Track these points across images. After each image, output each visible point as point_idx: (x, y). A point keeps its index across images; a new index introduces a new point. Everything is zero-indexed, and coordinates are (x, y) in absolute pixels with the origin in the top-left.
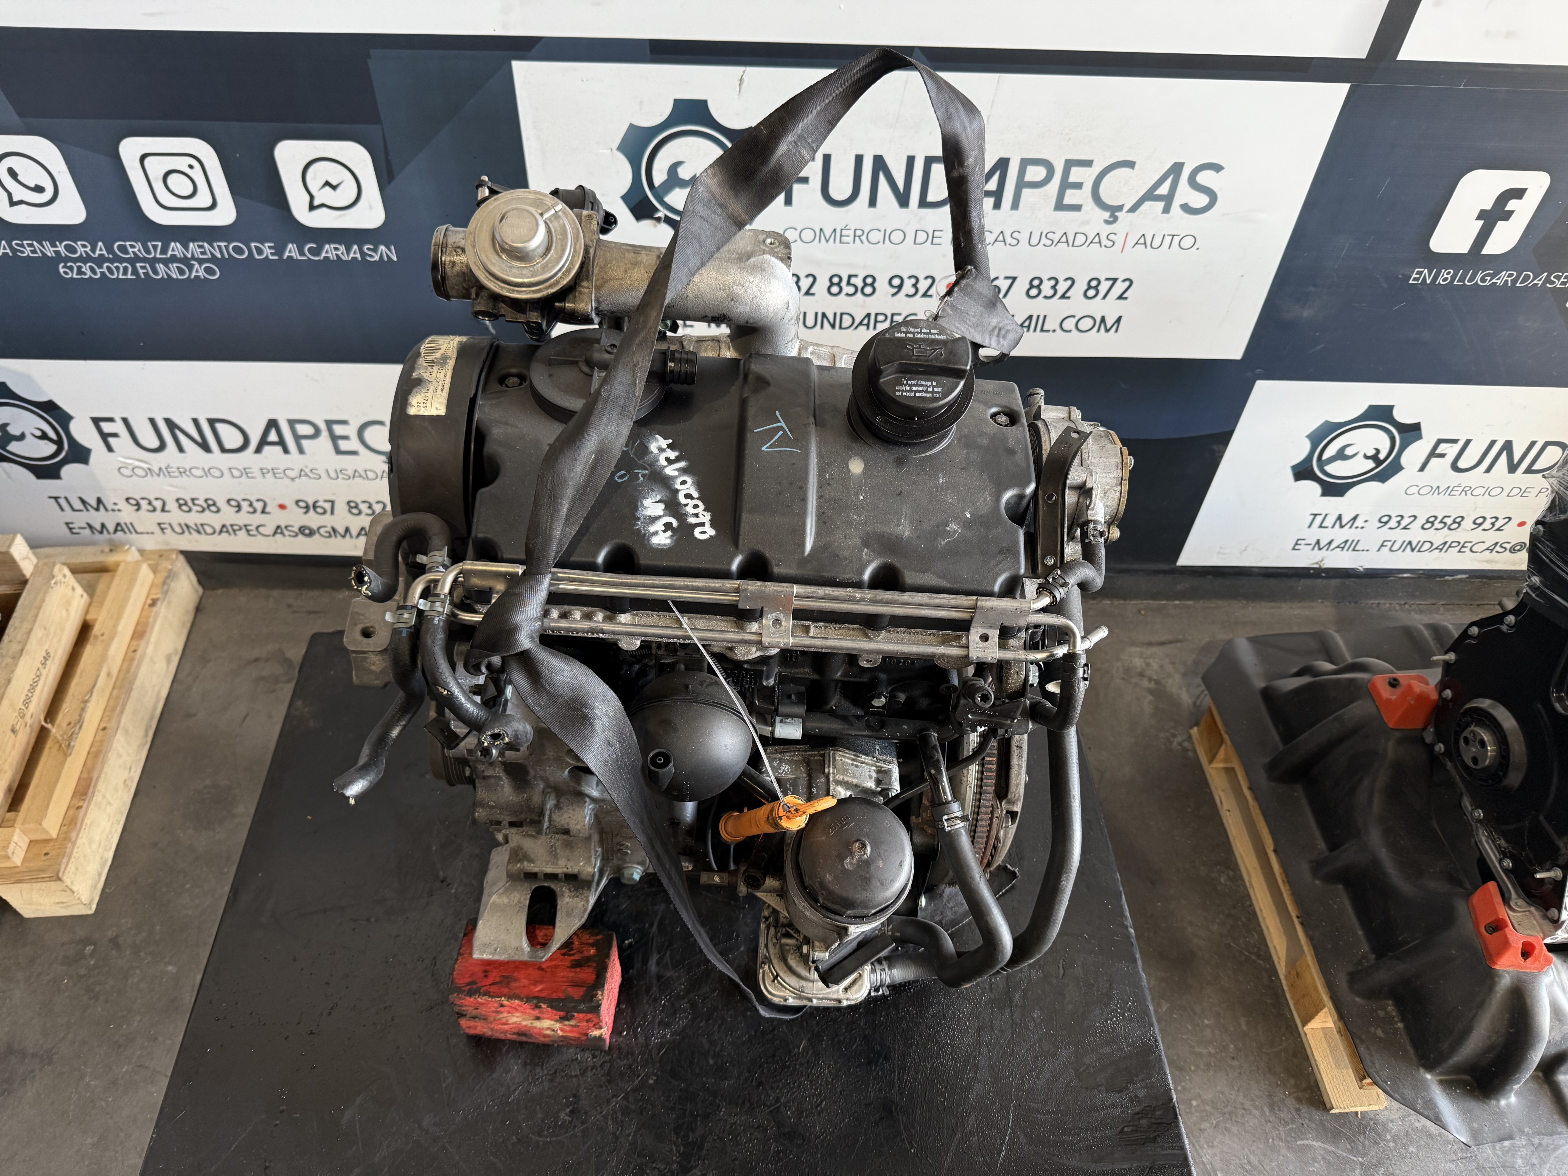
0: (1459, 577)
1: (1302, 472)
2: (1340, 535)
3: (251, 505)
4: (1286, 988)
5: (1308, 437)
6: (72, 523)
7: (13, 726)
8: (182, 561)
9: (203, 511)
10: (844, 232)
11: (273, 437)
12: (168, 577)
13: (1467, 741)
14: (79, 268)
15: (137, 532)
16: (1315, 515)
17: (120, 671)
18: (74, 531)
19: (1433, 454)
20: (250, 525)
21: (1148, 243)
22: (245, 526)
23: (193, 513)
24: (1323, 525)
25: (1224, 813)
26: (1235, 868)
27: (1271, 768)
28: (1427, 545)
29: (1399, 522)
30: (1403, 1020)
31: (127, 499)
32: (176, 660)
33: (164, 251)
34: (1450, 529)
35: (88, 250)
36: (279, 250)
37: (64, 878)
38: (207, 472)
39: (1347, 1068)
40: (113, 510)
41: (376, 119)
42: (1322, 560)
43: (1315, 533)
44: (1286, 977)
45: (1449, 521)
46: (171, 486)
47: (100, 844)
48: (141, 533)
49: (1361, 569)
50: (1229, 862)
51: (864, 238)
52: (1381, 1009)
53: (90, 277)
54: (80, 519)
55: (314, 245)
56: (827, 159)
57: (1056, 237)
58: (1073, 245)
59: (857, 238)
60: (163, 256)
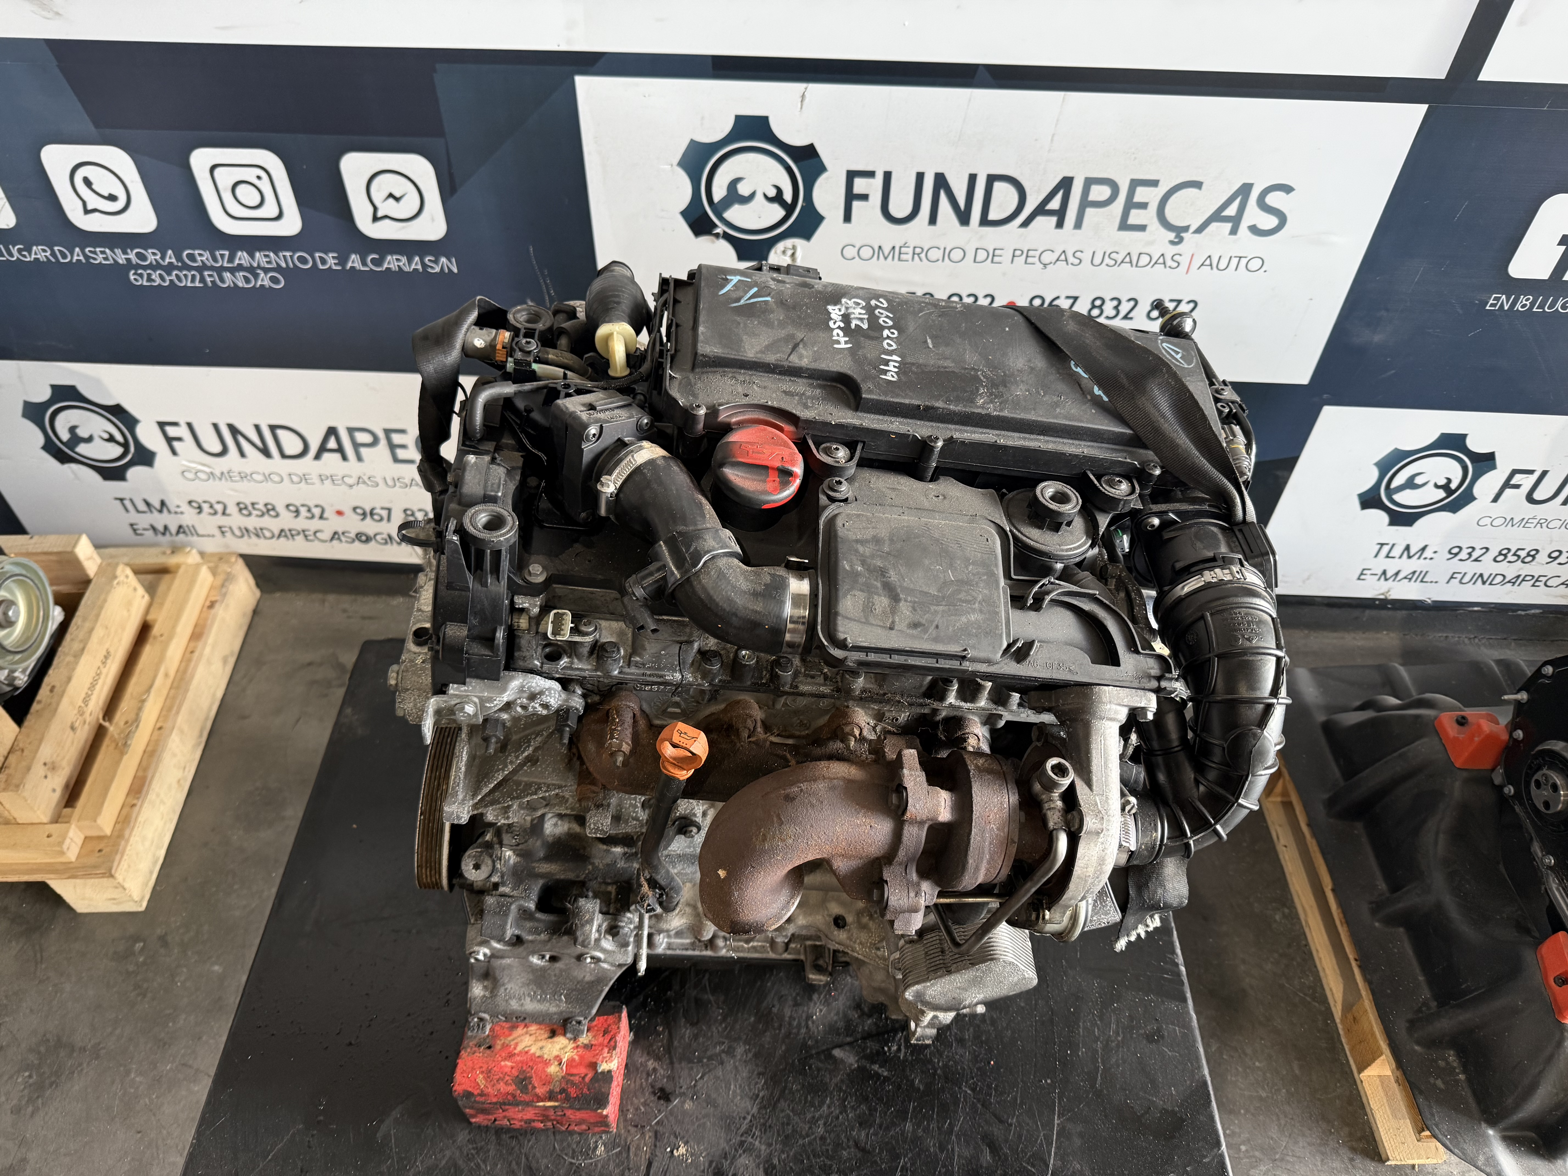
0: (1533, 611)
1: (1369, 500)
2: (1408, 566)
3: (309, 510)
4: (1341, 1032)
5: (1377, 464)
6: (136, 524)
7: (72, 723)
8: (240, 564)
9: (263, 515)
10: (903, 250)
11: (332, 444)
12: (226, 580)
13: (1538, 784)
14: (149, 275)
15: (198, 535)
16: (1382, 545)
17: (178, 671)
18: (138, 532)
19: (1507, 485)
20: (308, 530)
21: (1214, 265)
22: (304, 531)
23: (253, 518)
24: (1390, 555)
25: (1280, 848)
26: (1292, 906)
27: (1331, 803)
28: (1499, 579)
29: (1470, 554)
30: (1465, 1071)
31: (190, 502)
32: (232, 661)
33: (231, 259)
34: (1523, 562)
35: (158, 257)
36: (342, 260)
37: (117, 875)
38: (267, 478)
39: (1404, 1118)
40: (176, 513)
41: (440, 132)
42: (1389, 591)
43: (1382, 564)
44: (1341, 1020)
45: (1523, 554)
46: (232, 490)
47: (152, 842)
48: (203, 536)
49: (1429, 601)
50: (1285, 899)
51: (923, 256)
52: (1442, 1060)
53: (159, 285)
54: (144, 521)
55: (376, 256)
56: (888, 176)
57: (1119, 258)
58: (1137, 266)
59: (916, 256)
60: (230, 265)
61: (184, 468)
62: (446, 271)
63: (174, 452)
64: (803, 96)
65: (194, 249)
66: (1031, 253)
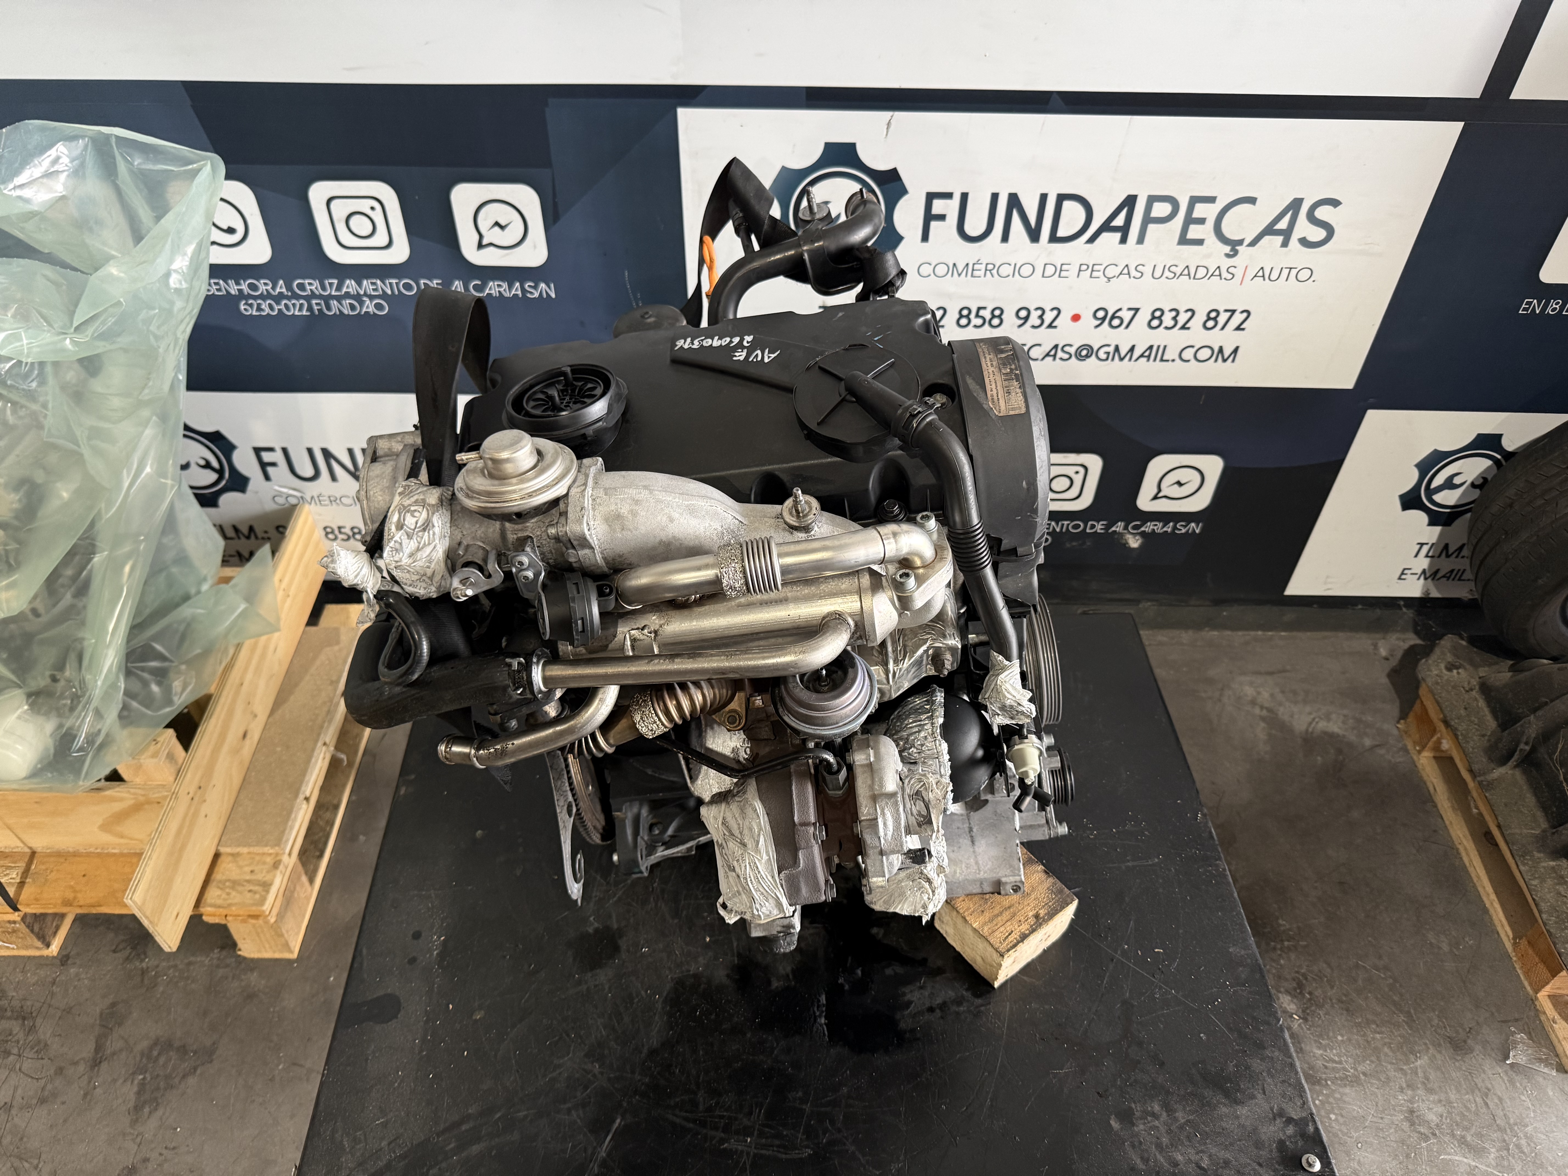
1: (1410, 501)
2: (1446, 564)
5: (1418, 466)
9: (348, 539)
10: (976, 267)
14: (259, 305)
16: (1422, 545)
21: (1267, 276)
33: (339, 288)
35: (269, 288)
41: (547, 163)
46: (321, 514)
49: (1466, 599)
51: (995, 272)
53: (268, 314)
54: (231, 547)
56: (964, 197)
57: (1178, 270)
58: (1194, 278)
59: (988, 272)
60: (338, 293)
61: (276, 493)
62: (545, 296)
63: (267, 477)
64: (889, 124)
65: (304, 278)
66: (1096, 268)
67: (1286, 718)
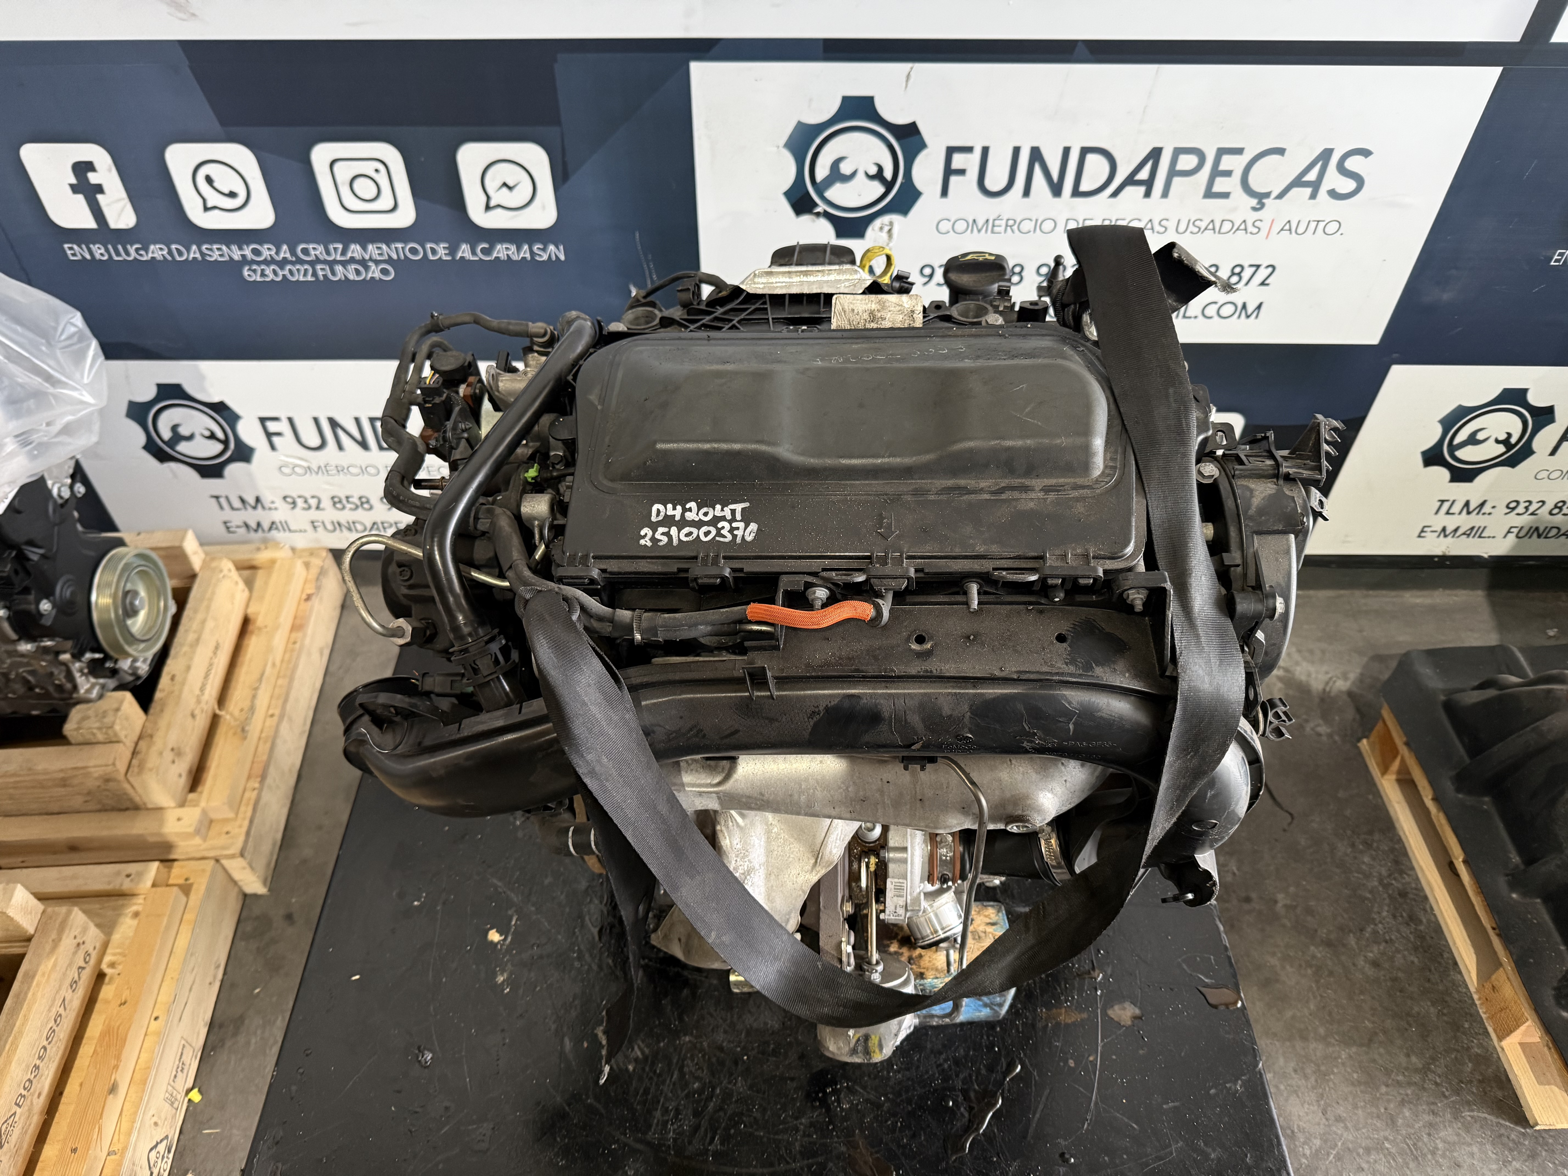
1: (1432, 457)
2: (1467, 522)
5: (1442, 422)
6: (230, 522)
7: (192, 711)
8: (326, 557)
9: (357, 507)
10: (997, 222)
12: (319, 574)
14: (263, 270)
15: (290, 531)
16: (1442, 501)
17: (282, 661)
18: (231, 529)
19: (1564, 437)
21: (1293, 229)
22: (396, 523)
23: (346, 511)
24: (1451, 511)
28: (1554, 531)
29: (1527, 508)
31: (285, 498)
32: (326, 653)
33: (344, 253)
35: (273, 253)
36: (452, 251)
38: (364, 470)
40: (270, 509)
41: (556, 121)
42: (1448, 548)
43: (1442, 520)
46: (327, 484)
47: (271, 825)
48: (294, 531)
49: (1486, 556)
51: (1015, 227)
53: (272, 280)
54: (238, 518)
55: (486, 245)
56: (985, 151)
57: (1203, 225)
58: (1219, 232)
59: (1009, 228)
60: (343, 258)
61: (281, 464)
62: (554, 258)
63: (273, 447)
64: (908, 76)
65: (307, 242)
67: (1303, 678)
